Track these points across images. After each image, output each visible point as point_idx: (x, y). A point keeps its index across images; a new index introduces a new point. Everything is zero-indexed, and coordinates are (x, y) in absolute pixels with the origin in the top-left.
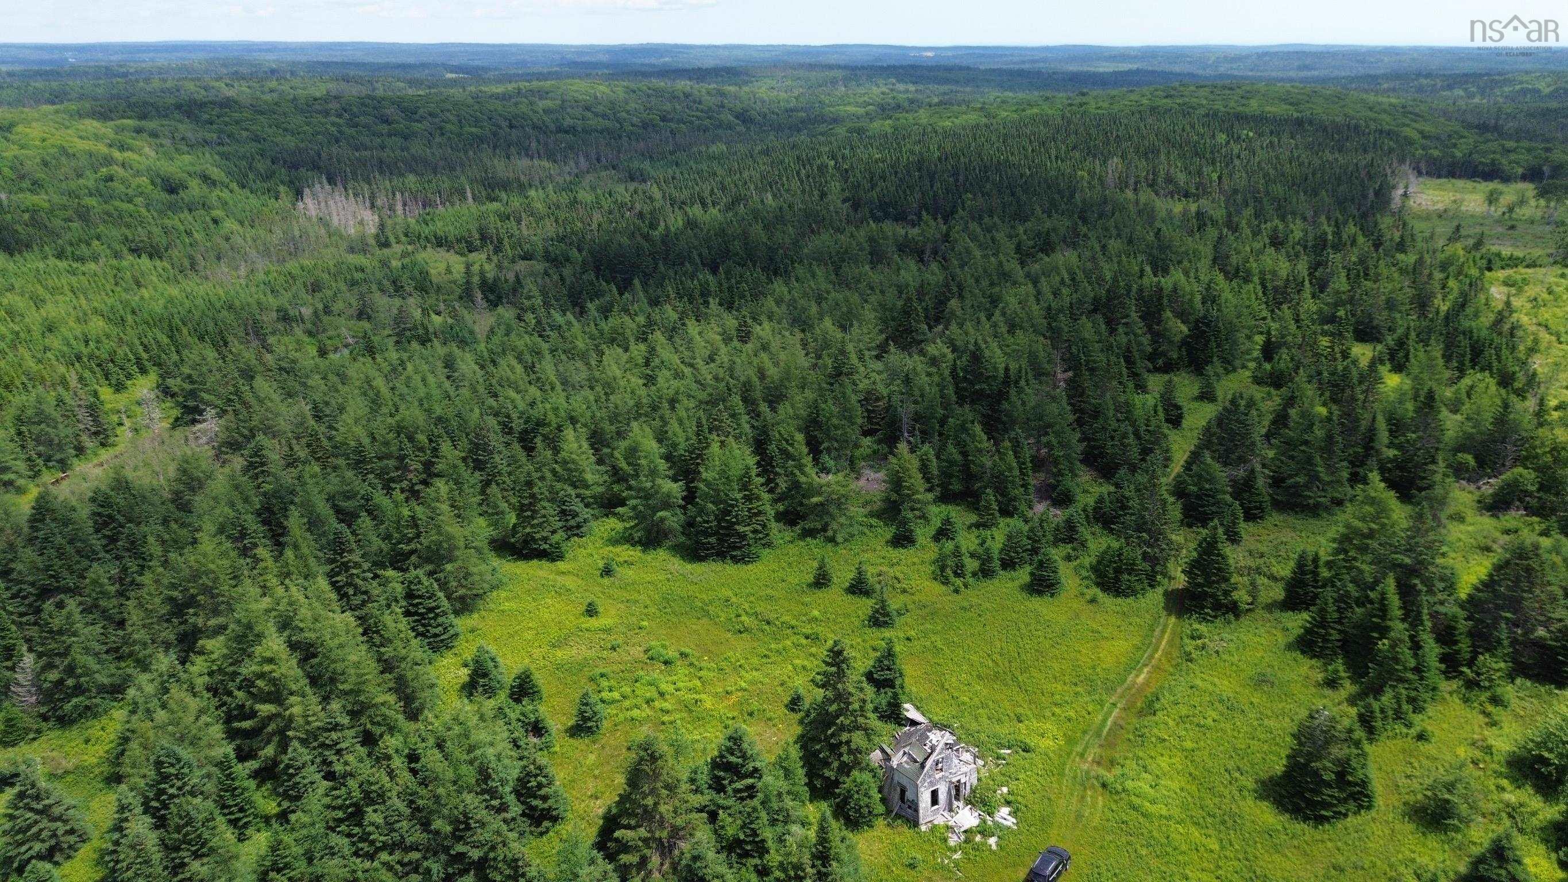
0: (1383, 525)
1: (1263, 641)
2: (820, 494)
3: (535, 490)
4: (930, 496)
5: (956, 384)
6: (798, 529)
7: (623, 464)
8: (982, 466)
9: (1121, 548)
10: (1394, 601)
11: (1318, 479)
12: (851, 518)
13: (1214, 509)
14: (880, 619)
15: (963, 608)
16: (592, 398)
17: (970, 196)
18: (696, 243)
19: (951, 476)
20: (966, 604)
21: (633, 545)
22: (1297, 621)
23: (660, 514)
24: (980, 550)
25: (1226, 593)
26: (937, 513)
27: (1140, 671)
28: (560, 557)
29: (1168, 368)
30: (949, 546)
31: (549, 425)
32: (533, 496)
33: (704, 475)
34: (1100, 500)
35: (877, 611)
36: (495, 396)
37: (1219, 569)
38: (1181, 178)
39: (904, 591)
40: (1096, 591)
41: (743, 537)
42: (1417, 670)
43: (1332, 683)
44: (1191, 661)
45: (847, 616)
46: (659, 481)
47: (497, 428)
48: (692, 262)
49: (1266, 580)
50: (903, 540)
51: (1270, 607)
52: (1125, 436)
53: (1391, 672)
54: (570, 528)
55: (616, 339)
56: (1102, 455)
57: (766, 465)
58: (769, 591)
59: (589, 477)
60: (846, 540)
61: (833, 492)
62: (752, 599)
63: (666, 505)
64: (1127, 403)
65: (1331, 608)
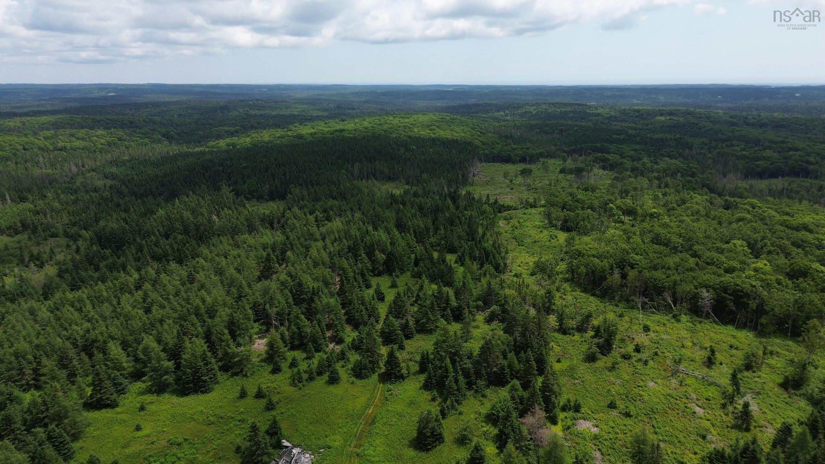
0: (447, 338)
1: (412, 388)
2: (238, 356)
3: (101, 377)
4: (286, 349)
5: (293, 296)
6: (229, 373)
7: (142, 356)
8: (306, 332)
9: (361, 360)
10: (450, 366)
11: (430, 319)
12: (253, 364)
13: (395, 337)
14: (270, 407)
15: (303, 396)
16: (119, 324)
17: (292, 185)
18: (155, 225)
19: (294, 338)
20: (303, 394)
21: (151, 394)
22: (422, 378)
23: (165, 377)
24: (308, 369)
25: (399, 371)
26: (290, 355)
27: (370, 408)
28: (117, 406)
29: (379, 274)
30: (295, 370)
31: (99, 341)
32: (100, 380)
33: (184, 357)
34: (354, 340)
35: (268, 404)
36: (66, 329)
37: (395, 363)
38: (386, 171)
39: (279, 393)
40: (353, 379)
41: (205, 381)
42: (458, 390)
43: (433, 400)
44: (387, 400)
45: (255, 408)
46: (162, 362)
47: (71, 347)
48: (155, 235)
49: (413, 363)
50: (276, 370)
51: (414, 374)
52: (361, 311)
53: (450, 392)
54: (119, 391)
55: (124, 288)
56: (354, 319)
57: (212, 347)
58: (220, 404)
59: (125, 365)
60: (252, 375)
61: (244, 355)
62: (213, 409)
63: (167, 373)
64: (362, 297)
65: (432, 372)
